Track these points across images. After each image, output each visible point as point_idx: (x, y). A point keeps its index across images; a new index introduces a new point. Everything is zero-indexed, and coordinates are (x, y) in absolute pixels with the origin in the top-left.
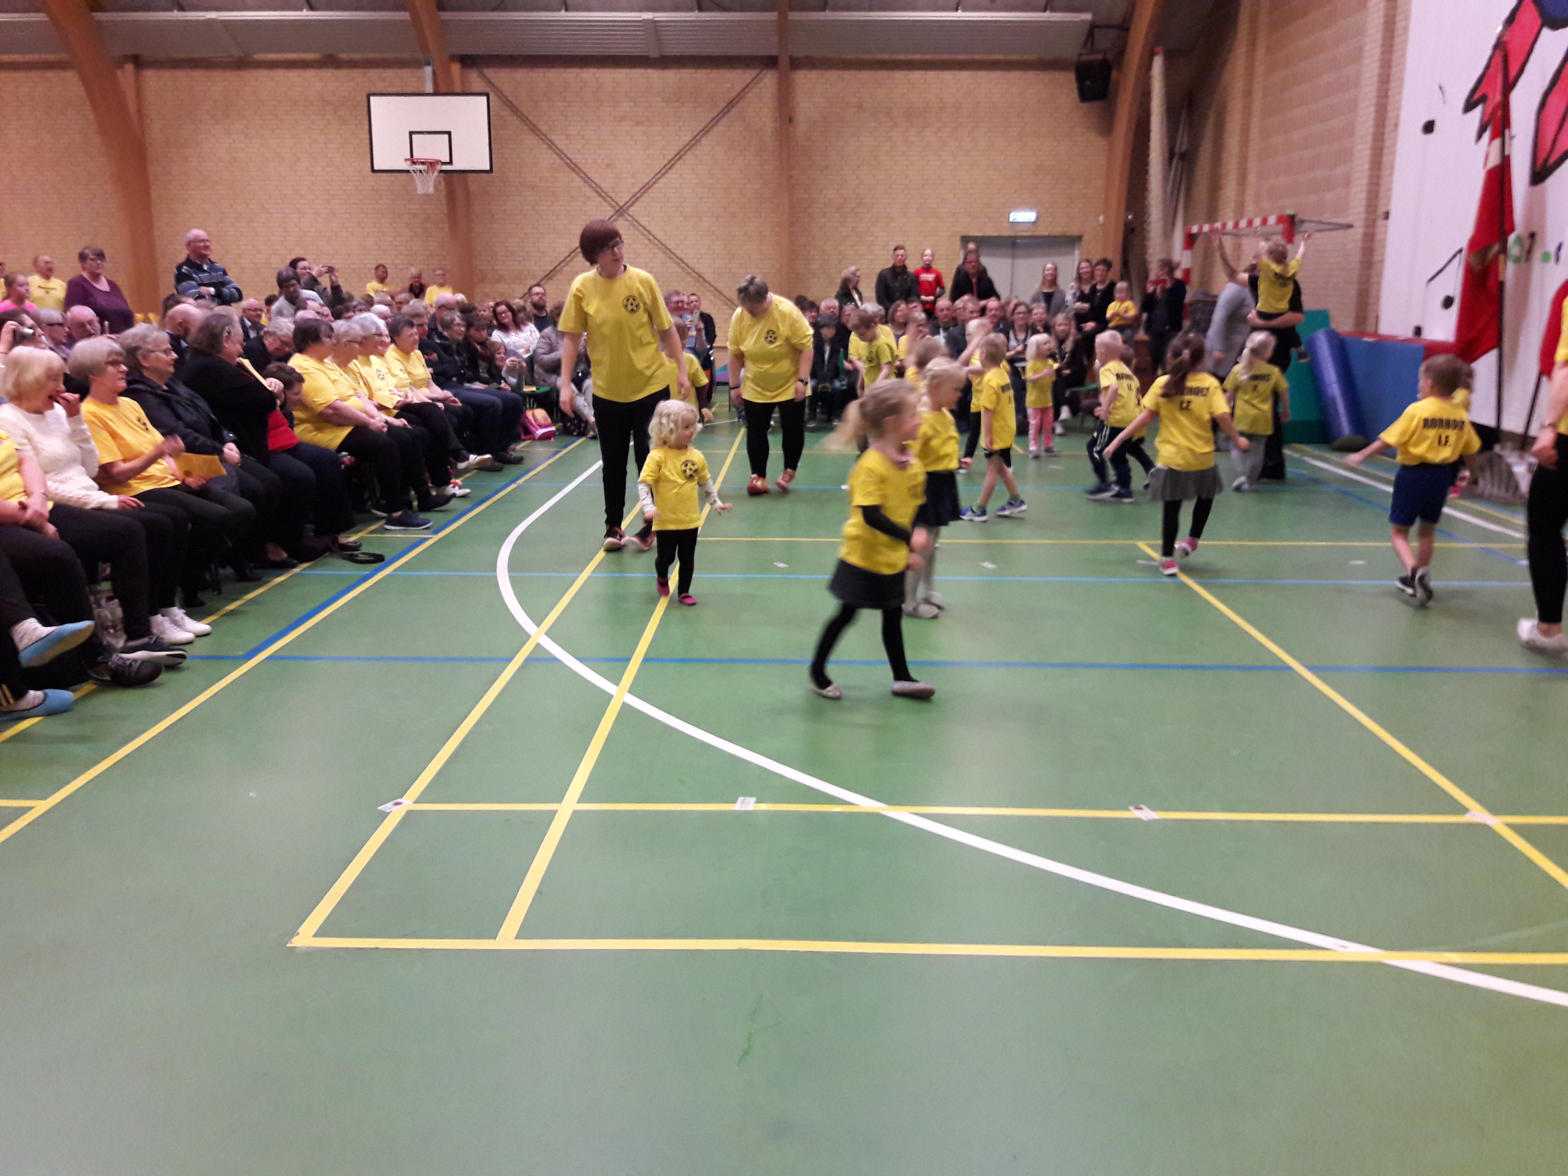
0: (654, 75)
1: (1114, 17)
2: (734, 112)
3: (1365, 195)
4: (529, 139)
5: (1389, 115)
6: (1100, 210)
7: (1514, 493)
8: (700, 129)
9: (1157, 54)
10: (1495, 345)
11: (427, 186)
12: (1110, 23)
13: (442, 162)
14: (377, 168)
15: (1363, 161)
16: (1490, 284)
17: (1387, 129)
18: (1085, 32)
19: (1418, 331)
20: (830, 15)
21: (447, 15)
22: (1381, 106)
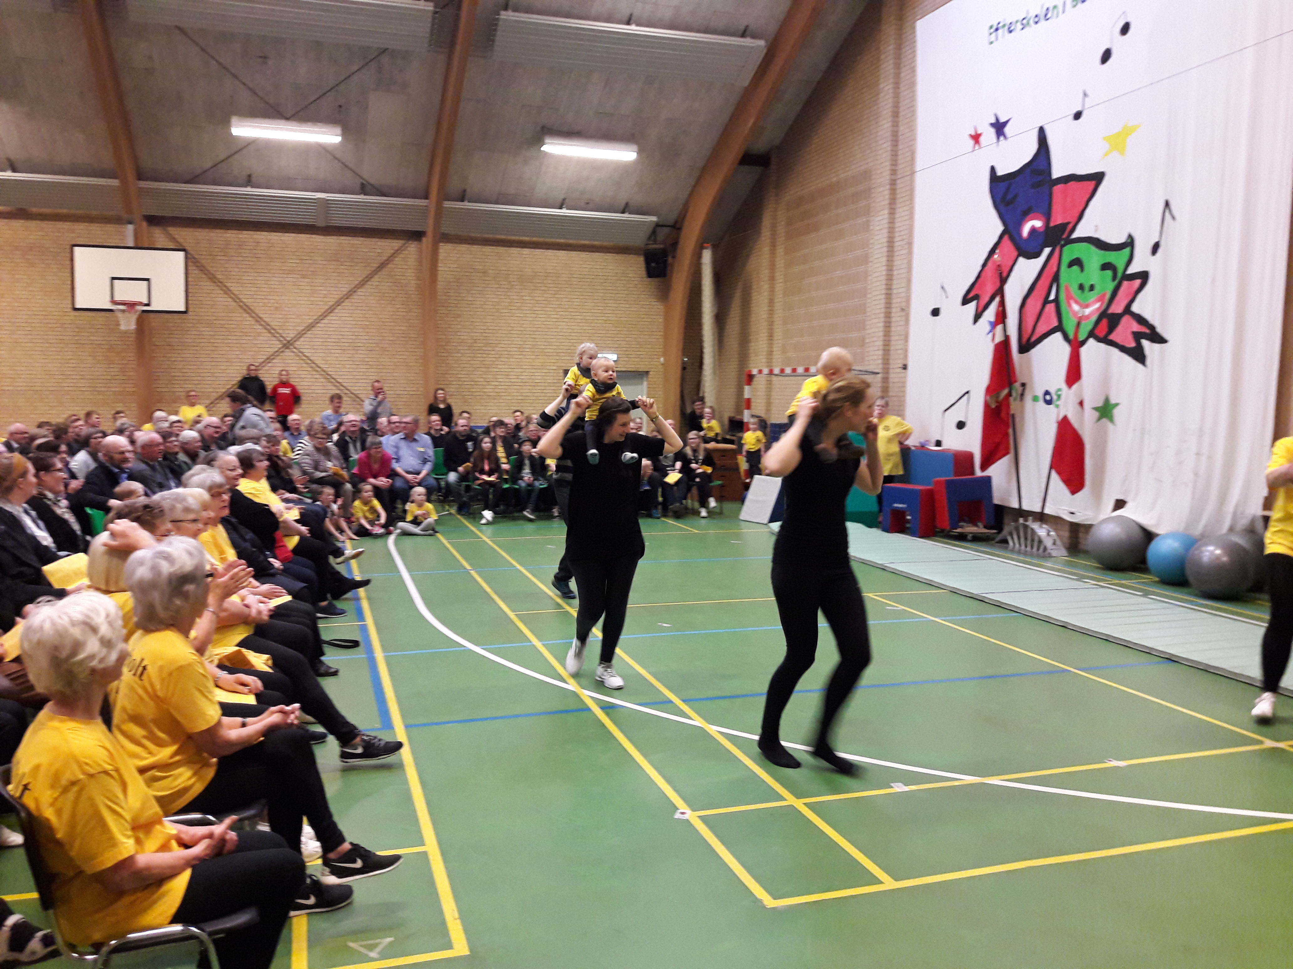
0: (318, 239)
1: (671, 219)
2: (385, 271)
3: (881, 352)
4: (207, 285)
5: (894, 301)
6: (660, 353)
7: (1038, 549)
8: (357, 282)
9: (706, 248)
10: (1007, 453)
11: (128, 323)
12: (669, 224)
13: (141, 304)
14: (78, 306)
15: (876, 330)
16: (1003, 415)
17: (894, 310)
18: (651, 229)
19: (938, 443)
20: (467, 205)
21: (143, 184)
22: (889, 295)
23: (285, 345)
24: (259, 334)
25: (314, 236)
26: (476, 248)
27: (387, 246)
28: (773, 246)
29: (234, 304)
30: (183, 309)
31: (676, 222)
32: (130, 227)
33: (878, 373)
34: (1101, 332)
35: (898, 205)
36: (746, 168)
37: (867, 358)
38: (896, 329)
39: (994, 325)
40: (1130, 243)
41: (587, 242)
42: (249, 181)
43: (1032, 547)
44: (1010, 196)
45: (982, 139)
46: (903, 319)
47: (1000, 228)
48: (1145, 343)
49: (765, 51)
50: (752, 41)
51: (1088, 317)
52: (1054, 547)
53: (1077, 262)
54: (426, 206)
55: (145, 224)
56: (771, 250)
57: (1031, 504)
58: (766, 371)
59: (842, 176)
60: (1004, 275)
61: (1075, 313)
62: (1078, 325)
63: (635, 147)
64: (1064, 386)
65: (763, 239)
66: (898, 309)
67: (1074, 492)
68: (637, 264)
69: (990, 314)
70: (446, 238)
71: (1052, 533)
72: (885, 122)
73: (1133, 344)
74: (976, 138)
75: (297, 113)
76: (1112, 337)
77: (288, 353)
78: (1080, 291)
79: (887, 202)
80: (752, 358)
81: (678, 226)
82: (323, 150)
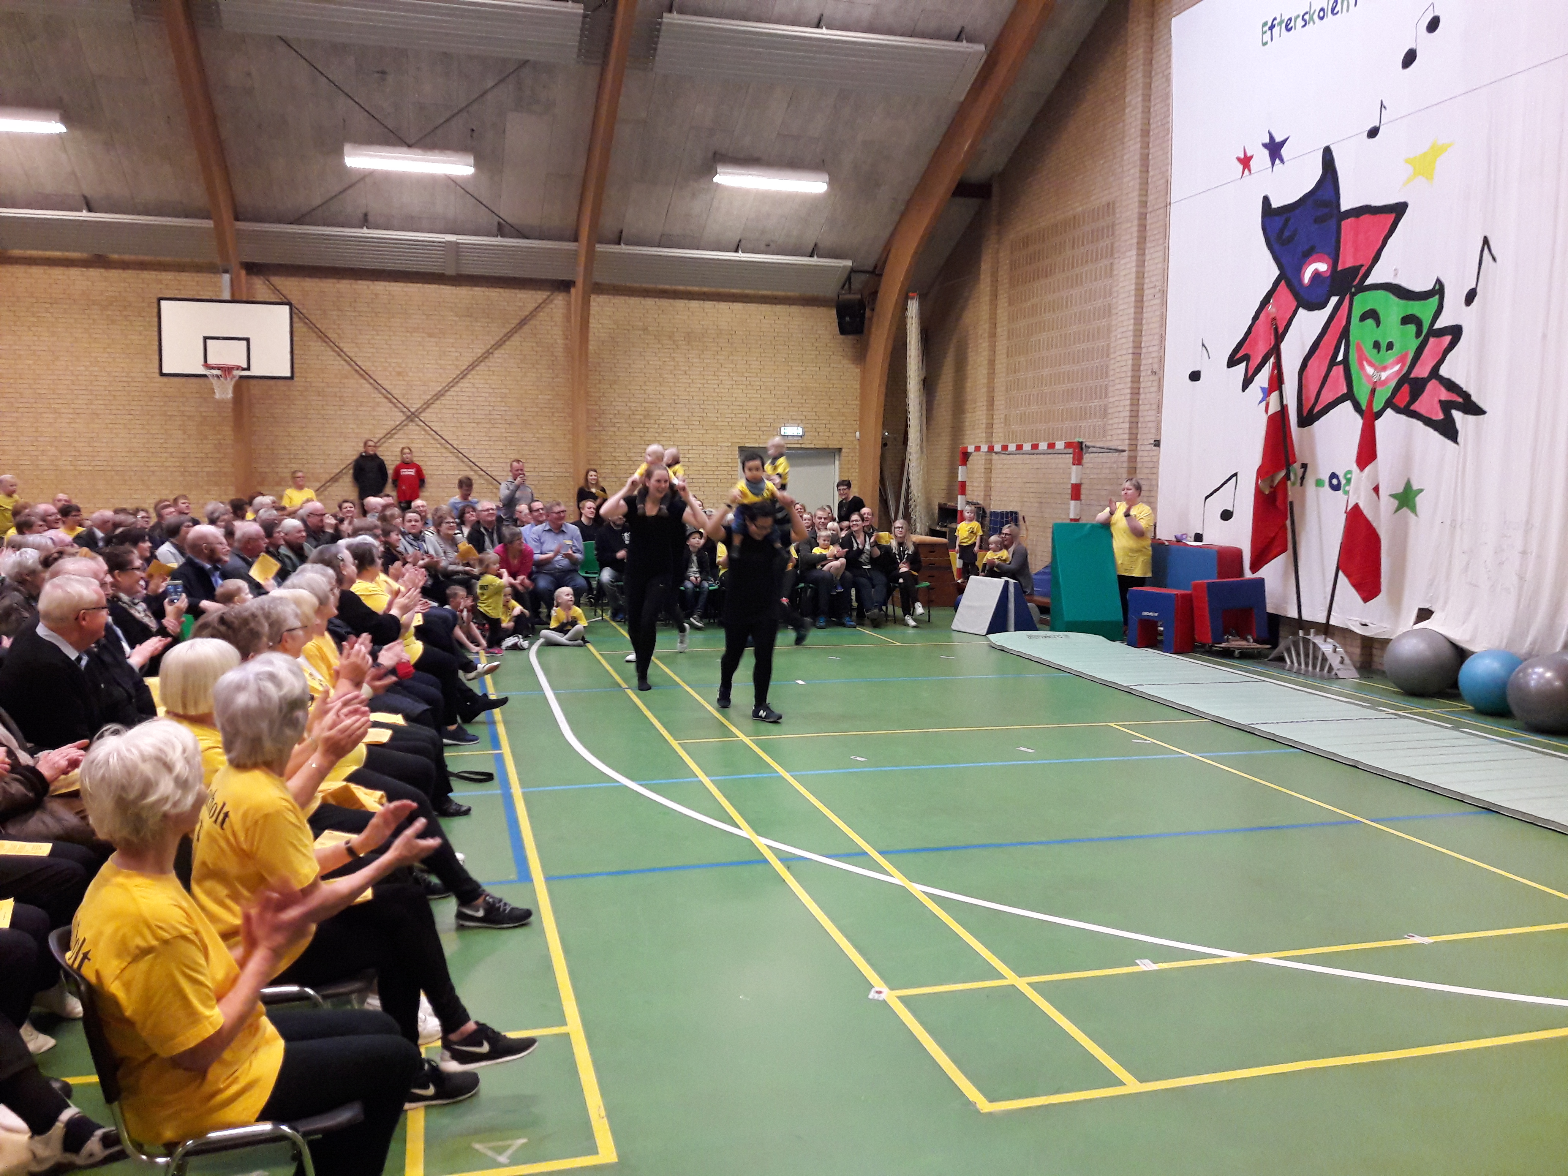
0: (446, 291)
1: (869, 264)
2: (526, 328)
3: (1127, 425)
4: (316, 346)
5: (1143, 362)
6: (857, 427)
7: (1322, 669)
8: (493, 343)
9: (912, 298)
10: (1284, 550)
11: (224, 391)
12: (866, 268)
13: (238, 368)
14: (165, 371)
15: (1123, 398)
16: (1278, 503)
17: (1143, 374)
18: (845, 276)
19: (1198, 537)
20: (623, 248)
21: (241, 225)
22: (1137, 355)
23: (408, 417)
24: (378, 404)
25: (442, 287)
26: (633, 301)
27: (528, 299)
28: (995, 295)
29: (347, 367)
30: (289, 374)
31: (875, 267)
32: (226, 277)
33: (1124, 451)
34: (1402, 402)
35: (1148, 245)
36: (960, 200)
37: (1110, 433)
38: (1147, 396)
39: (1267, 392)
40: (1439, 290)
41: (769, 293)
42: (365, 221)
43: (1314, 667)
44: (1287, 234)
45: (1252, 163)
46: (1155, 384)
47: (1276, 272)
48: (1457, 415)
49: (985, 57)
50: (970, 45)
51: (1384, 383)
52: (1341, 666)
53: (1372, 315)
54: (576, 251)
55: (243, 273)
56: (991, 300)
57: (1314, 613)
58: (984, 448)
59: (1080, 209)
60: (1280, 330)
61: (1369, 378)
62: (1373, 392)
63: (826, 177)
64: (1354, 467)
65: (982, 286)
66: (1149, 372)
67: (1366, 600)
68: (829, 318)
69: (1263, 378)
70: (599, 288)
71: (1339, 649)
72: (1131, 142)
73: (1441, 416)
74: (1246, 162)
75: (421, 139)
76: (1415, 407)
77: (412, 426)
78: (1375, 351)
79: (1135, 241)
80: (968, 432)
81: (877, 272)
82: (452, 182)
